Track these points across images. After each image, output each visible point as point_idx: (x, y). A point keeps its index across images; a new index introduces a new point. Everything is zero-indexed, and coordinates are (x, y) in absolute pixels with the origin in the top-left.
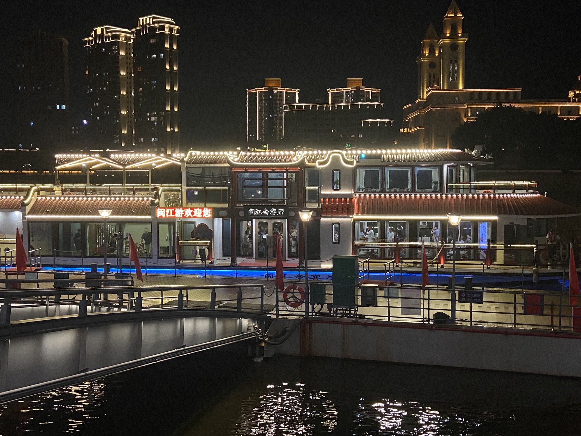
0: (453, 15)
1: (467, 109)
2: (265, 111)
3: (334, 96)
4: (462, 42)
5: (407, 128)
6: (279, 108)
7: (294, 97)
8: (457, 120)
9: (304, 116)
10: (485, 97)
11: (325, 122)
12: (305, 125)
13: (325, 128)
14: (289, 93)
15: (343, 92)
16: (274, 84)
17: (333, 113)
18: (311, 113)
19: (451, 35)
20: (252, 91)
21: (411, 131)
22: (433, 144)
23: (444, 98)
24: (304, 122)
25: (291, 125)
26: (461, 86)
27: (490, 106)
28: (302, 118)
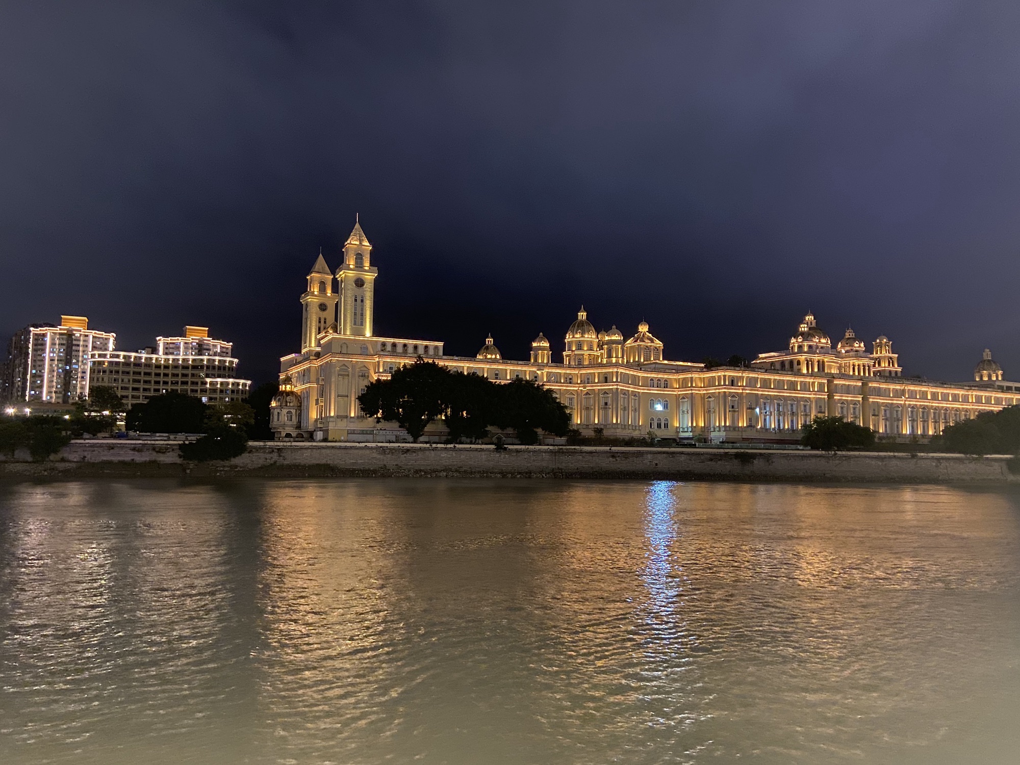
0: (358, 243)
1: (379, 362)
2: (58, 360)
3: (167, 346)
4: (370, 277)
5: (291, 384)
6: (83, 357)
7: (106, 344)
8: (365, 376)
9: (121, 369)
10: (400, 349)
11: (153, 379)
12: (123, 380)
13: (153, 387)
14: (99, 338)
15: (180, 343)
16: (76, 324)
17: (166, 367)
18: (132, 365)
19: (356, 267)
20: (40, 330)
21: (295, 390)
22: (332, 407)
23: (347, 347)
24: (120, 376)
25: (100, 379)
26: (368, 332)
27: (407, 361)
28: (117, 372)
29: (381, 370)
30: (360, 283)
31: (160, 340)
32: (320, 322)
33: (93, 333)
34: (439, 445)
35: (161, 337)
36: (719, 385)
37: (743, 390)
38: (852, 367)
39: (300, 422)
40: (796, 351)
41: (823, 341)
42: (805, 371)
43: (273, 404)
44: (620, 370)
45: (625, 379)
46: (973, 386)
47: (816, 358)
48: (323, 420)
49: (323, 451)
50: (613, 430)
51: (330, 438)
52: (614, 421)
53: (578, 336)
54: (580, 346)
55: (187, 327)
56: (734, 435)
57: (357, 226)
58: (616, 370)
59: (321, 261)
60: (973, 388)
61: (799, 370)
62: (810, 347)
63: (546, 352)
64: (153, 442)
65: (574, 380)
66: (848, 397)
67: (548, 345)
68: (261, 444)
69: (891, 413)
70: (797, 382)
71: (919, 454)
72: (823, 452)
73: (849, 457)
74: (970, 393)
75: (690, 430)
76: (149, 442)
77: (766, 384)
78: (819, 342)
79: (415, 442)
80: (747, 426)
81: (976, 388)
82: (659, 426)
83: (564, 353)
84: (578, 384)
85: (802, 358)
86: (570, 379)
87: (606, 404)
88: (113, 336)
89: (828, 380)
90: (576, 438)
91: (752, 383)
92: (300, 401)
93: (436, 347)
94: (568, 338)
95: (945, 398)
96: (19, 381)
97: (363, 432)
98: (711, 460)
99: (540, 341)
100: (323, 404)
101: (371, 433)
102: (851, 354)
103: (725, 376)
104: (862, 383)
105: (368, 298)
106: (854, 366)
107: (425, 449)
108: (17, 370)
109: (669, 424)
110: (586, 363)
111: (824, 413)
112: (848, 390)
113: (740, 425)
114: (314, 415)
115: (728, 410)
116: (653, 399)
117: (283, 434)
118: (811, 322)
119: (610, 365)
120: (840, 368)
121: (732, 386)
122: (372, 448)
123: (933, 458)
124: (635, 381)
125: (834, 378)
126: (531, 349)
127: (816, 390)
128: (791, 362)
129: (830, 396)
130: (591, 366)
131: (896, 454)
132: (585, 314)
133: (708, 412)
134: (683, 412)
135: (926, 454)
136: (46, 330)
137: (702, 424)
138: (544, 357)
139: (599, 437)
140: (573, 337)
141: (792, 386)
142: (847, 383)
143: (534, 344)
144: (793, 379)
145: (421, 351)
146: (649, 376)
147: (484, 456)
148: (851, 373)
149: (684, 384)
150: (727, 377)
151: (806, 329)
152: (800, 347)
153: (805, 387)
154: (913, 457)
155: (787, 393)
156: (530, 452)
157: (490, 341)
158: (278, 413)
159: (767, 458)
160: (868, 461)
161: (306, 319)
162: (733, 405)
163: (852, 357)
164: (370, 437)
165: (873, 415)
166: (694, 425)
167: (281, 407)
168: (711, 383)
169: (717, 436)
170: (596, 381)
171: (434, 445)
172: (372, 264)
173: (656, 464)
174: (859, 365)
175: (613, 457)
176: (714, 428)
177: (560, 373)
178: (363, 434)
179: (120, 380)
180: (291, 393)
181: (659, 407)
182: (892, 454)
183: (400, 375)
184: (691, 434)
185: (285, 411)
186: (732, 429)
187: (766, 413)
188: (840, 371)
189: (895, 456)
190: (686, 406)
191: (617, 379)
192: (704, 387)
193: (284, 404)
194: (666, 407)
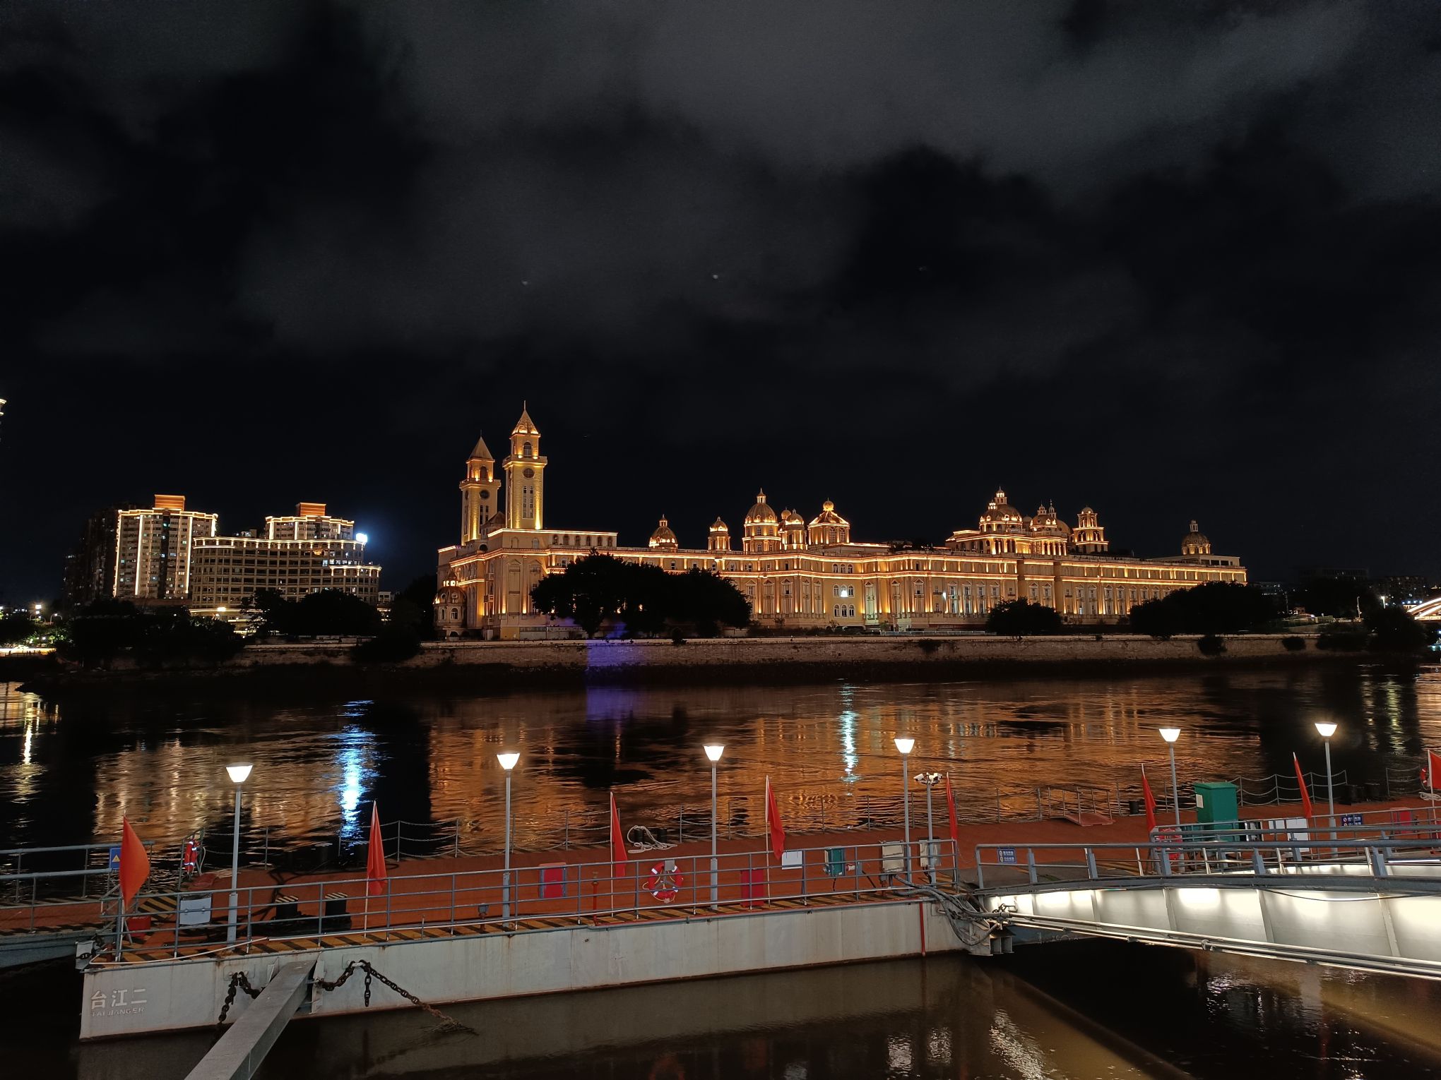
0: (526, 432)
1: (551, 556)
2: (152, 548)
3: (278, 527)
4: (539, 467)
5: (456, 580)
6: (182, 542)
7: (207, 527)
8: (538, 571)
9: (232, 557)
10: (572, 542)
11: (268, 568)
12: (233, 571)
13: (267, 577)
14: (200, 519)
15: (294, 523)
16: (172, 504)
17: (283, 554)
18: (244, 552)
19: (524, 457)
20: (131, 513)
21: (459, 584)
22: (504, 604)
23: (518, 541)
24: (231, 566)
26: (538, 524)
27: (580, 554)
28: (227, 561)
29: (554, 564)
30: (529, 473)
31: (269, 520)
32: (481, 511)
34: (615, 641)
35: (271, 517)
36: (904, 570)
37: (928, 574)
38: (1043, 546)
39: (465, 620)
40: (985, 531)
41: (1014, 519)
42: (994, 552)
43: (437, 601)
44: (801, 557)
45: (807, 566)
46: (1173, 562)
47: (1005, 538)
48: (493, 618)
49: (497, 650)
50: (795, 620)
51: (502, 636)
52: (796, 611)
53: (757, 521)
54: (759, 533)
55: (302, 503)
56: (921, 622)
57: (525, 412)
58: (796, 557)
59: (481, 445)
60: (1174, 564)
61: (989, 551)
62: (999, 526)
63: (724, 537)
65: (754, 568)
66: (1039, 578)
67: (726, 530)
68: (434, 644)
69: (1086, 594)
70: (985, 563)
71: (1104, 637)
72: (1008, 637)
73: (1034, 642)
74: (1171, 569)
75: (876, 617)
77: (952, 567)
78: (1010, 520)
79: (590, 638)
80: (935, 612)
81: (1177, 564)
82: (844, 613)
83: (744, 539)
84: (758, 571)
85: (991, 538)
86: (750, 567)
87: (788, 592)
88: (215, 517)
89: (1018, 561)
90: (757, 630)
91: (938, 566)
92: (466, 598)
93: (610, 538)
94: (747, 523)
95: (1144, 575)
96: (100, 573)
97: (535, 630)
98: (895, 648)
99: (718, 527)
100: (493, 601)
101: (544, 630)
102: (1043, 532)
103: (909, 560)
104: (1054, 563)
105: (537, 488)
106: (1046, 545)
107: (601, 645)
108: (98, 559)
109: (855, 612)
110: (766, 549)
111: (1015, 595)
112: (1039, 570)
113: (926, 611)
114: (481, 612)
115: (913, 596)
116: (837, 586)
117: (449, 633)
118: (1002, 499)
119: (791, 551)
120: (1032, 547)
121: (917, 570)
122: (546, 646)
123: (1118, 640)
124: (818, 567)
125: (1024, 558)
126: (709, 533)
127: (1005, 571)
128: (981, 542)
129: (1021, 578)
130: (770, 553)
131: (1081, 637)
132: (764, 497)
133: (893, 598)
134: (869, 598)
135: (1111, 636)
136: (138, 512)
137: (888, 611)
138: (722, 544)
139: (780, 630)
140: (753, 522)
141: (980, 568)
142: (1038, 564)
143: (712, 530)
144: (982, 561)
145: (594, 543)
146: (832, 561)
147: (662, 650)
148: (1043, 553)
149: (869, 569)
150: (911, 562)
151: (995, 508)
152: (989, 527)
153: (995, 569)
154: (1099, 639)
155: (976, 576)
156: (709, 645)
158: (443, 611)
159: (951, 645)
160: (1053, 645)
161: (467, 507)
162: (918, 590)
163: (1043, 536)
164: (542, 635)
165: (1066, 596)
166: (880, 612)
167: (445, 604)
168: (896, 567)
169: (903, 623)
170: (777, 568)
171: (611, 641)
172: (540, 454)
173: (840, 654)
174: (1051, 544)
175: (795, 648)
176: (901, 615)
177: (739, 561)
179: (231, 571)
180: (456, 588)
181: (844, 594)
182: (1077, 637)
183: (575, 569)
184: (877, 621)
185: (450, 608)
186: (918, 615)
187: (953, 597)
188: (1032, 552)
189: (1080, 639)
190: (871, 592)
191: (798, 566)
192: (889, 572)
193: (449, 601)
194: (851, 593)
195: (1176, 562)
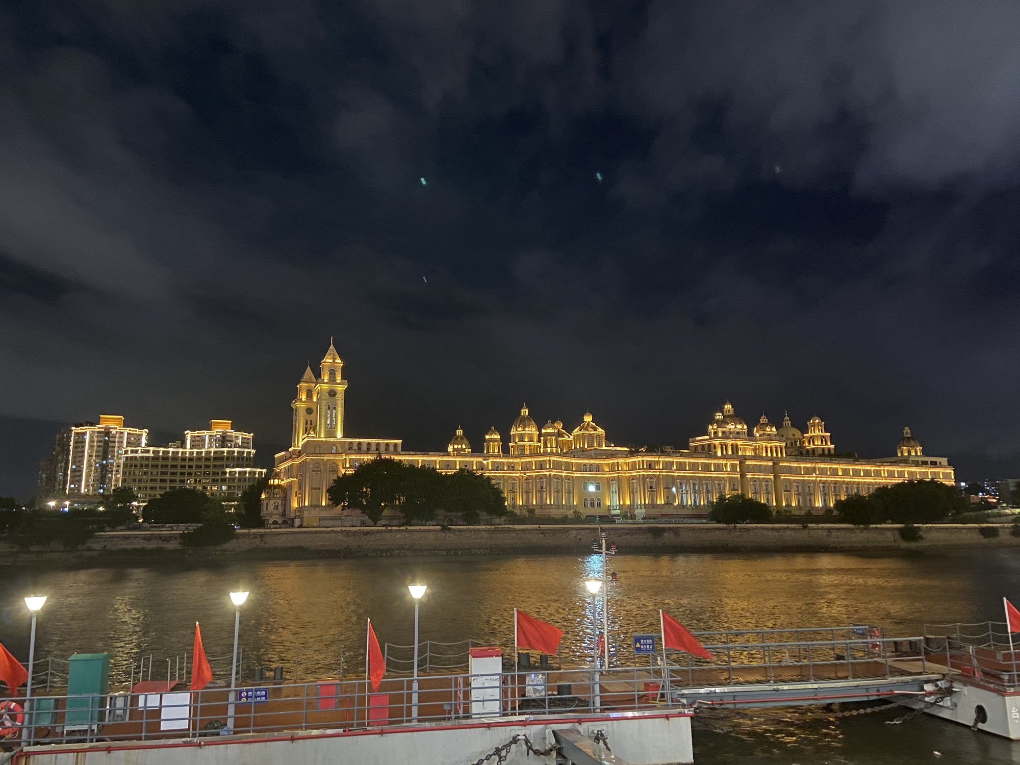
0: (331, 361)
1: (345, 459)
2: (96, 456)
3: (194, 439)
4: (341, 388)
5: (278, 479)
6: (118, 452)
7: (139, 439)
8: (335, 470)
9: (150, 463)
10: (364, 448)
11: (179, 470)
12: (152, 473)
13: (178, 478)
14: (133, 434)
15: (205, 436)
16: (113, 423)
17: (191, 459)
18: (160, 459)
19: (330, 381)
20: (81, 429)
21: (282, 483)
22: (307, 498)
23: (320, 447)
24: (150, 470)
25: (132, 473)
26: (339, 434)
27: (370, 457)
28: (147, 466)
29: (348, 466)
30: (332, 393)
31: (187, 434)
32: (306, 424)
33: (127, 431)
34: (393, 528)
35: (188, 431)
36: (639, 469)
37: (660, 472)
38: (764, 449)
39: (285, 510)
40: (713, 436)
41: (739, 426)
42: (719, 454)
43: (263, 496)
44: (553, 459)
45: (558, 466)
46: (884, 462)
47: (730, 442)
48: (301, 509)
49: (297, 535)
50: (547, 510)
51: (305, 524)
52: (548, 503)
53: (520, 429)
54: (522, 440)
55: (213, 421)
56: (654, 512)
57: (332, 347)
58: (548, 458)
59: (309, 371)
60: (885, 464)
61: (716, 453)
62: (723, 432)
63: (496, 443)
64: (160, 533)
65: (516, 467)
66: (760, 475)
67: (499, 437)
68: (247, 531)
69: (804, 489)
70: (711, 463)
71: (809, 525)
72: (725, 525)
73: (748, 529)
74: (882, 468)
75: (618, 508)
76: (156, 532)
77: (681, 467)
78: (735, 427)
79: (375, 525)
80: (665, 504)
81: (888, 464)
82: (592, 505)
83: (510, 444)
84: (519, 471)
85: (717, 442)
86: (513, 467)
87: (542, 487)
88: (146, 432)
89: (740, 462)
90: (513, 518)
91: (667, 466)
92: (285, 492)
93: (396, 445)
94: (513, 432)
95: (857, 473)
96: (61, 475)
97: (332, 519)
98: (628, 534)
99: (491, 435)
100: (300, 496)
101: (340, 519)
102: (765, 437)
103: (643, 461)
104: (773, 463)
105: (339, 405)
106: (766, 448)
107: (382, 531)
108: (59, 465)
109: (601, 503)
110: (528, 452)
111: (738, 490)
112: (759, 469)
113: (658, 503)
114: (295, 504)
115: (646, 490)
116: (585, 481)
117: (271, 521)
118: (729, 411)
119: (546, 454)
120: (755, 450)
121: (650, 469)
122: (337, 532)
123: (822, 528)
124: (568, 467)
125: (745, 459)
126: (484, 440)
127: (729, 470)
128: (709, 445)
129: (743, 475)
130: (531, 455)
131: (789, 525)
132: (527, 410)
133: (632, 492)
134: (613, 492)
135: (816, 525)
136: (86, 429)
137: (628, 503)
138: (495, 448)
139: (530, 516)
140: (516, 431)
141: (707, 467)
142: (758, 464)
143: (487, 437)
144: (707, 462)
145: (382, 448)
146: (582, 461)
147: (432, 536)
148: (764, 455)
149: (613, 467)
150: (645, 462)
151: (720, 417)
152: (715, 433)
153: (719, 468)
154: (805, 528)
155: (702, 473)
156: (471, 531)
157: (459, 432)
158: (267, 503)
159: (676, 531)
160: (765, 532)
161: (296, 421)
162: (652, 485)
163: (764, 440)
164: (338, 523)
165: (785, 491)
166: (621, 503)
167: (268, 498)
168: (633, 467)
169: (640, 512)
170: (534, 468)
171: (389, 528)
172: (343, 378)
173: (580, 539)
174: (771, 447)
175: (542, 533)
176: (637, 506)
177: (503, 462)
178: (333, 520)
179: (150, 473)
180: (279, 486)
181: (592, 488)
182: (785, 525)
183: (363, 470)
184: (619, 511)
185: (272, 502)
186: (651, 506)
187: (682, 491)
188: (755, 453)
189: (788, 528)
190: (614, 488)
191: (550, 466)
192: (629, 470)
193: (272, 496)
194: (598, 488)
195: (887, 462)
